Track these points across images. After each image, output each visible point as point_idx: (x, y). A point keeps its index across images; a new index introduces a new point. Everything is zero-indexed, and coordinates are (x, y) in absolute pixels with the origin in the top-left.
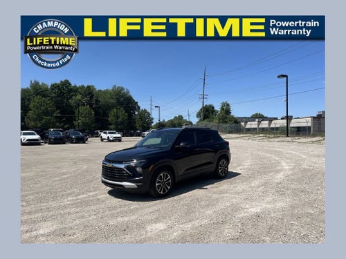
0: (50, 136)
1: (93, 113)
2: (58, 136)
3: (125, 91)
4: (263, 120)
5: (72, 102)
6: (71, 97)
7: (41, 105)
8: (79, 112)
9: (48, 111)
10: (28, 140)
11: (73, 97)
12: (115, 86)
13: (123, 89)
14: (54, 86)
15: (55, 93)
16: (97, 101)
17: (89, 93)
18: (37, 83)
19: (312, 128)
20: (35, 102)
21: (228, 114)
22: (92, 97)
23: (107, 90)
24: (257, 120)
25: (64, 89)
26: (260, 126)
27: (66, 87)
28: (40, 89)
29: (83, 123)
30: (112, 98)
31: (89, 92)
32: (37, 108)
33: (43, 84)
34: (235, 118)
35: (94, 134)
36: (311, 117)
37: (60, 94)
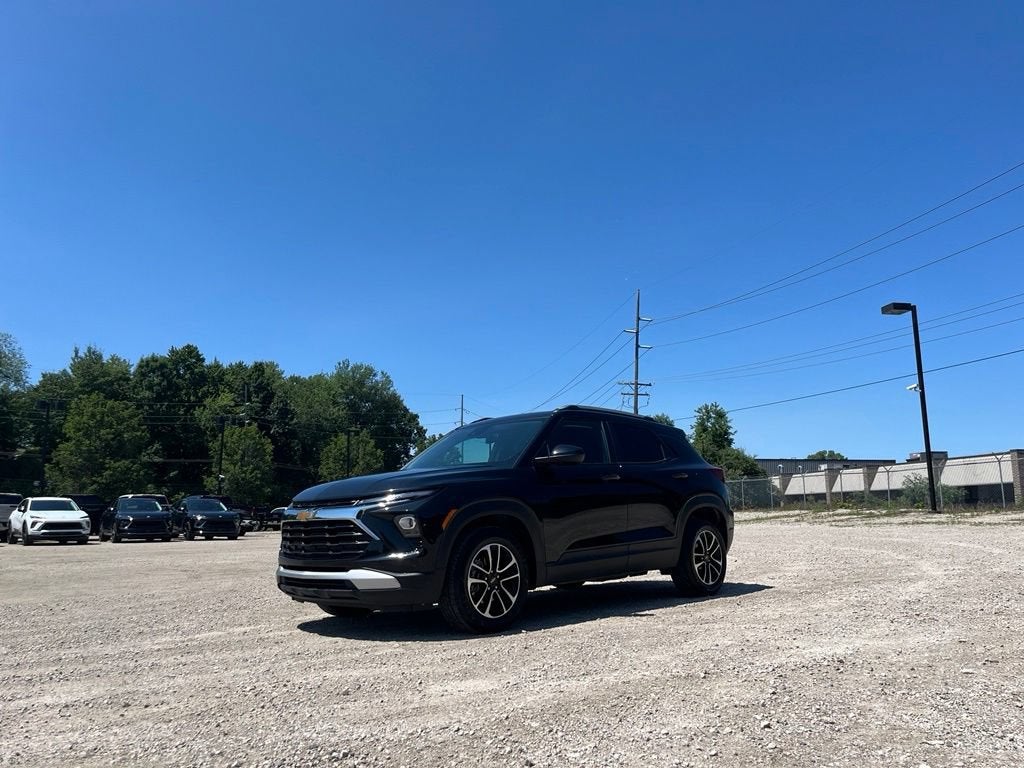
0: (119, 515)
1: (270, 448)
2: (148, 514)
3: (378, 378)
4: (847, 467)
5: (203, 416)
6: (200, 402)
7: (101, 424)
8: (223, 445)
9: (122, 444)
10: (47, 526)
11: (207, 401)
12: (346, 364)
13: (370, 372)
14: (149, 366)
15: (150, 388)
16: (285, 412)
17: (260, 388)
18: (94, 357)
19: (1018, 491)
20: (81, 414)
21: (721, 446)
22: (269, 398)
23: (320, 378)
24: (824, 467)
25: (179, 376)
26: (836, 488)
27: (188, 368)
28: (105, 374)
29: (235, 481)
30: (335, 403)
31: (259, 382)
32: (87, 435)
33: (115, 359)
34: (746, 459)
35: (271, 517)
36: (1012, 451)
37: (165, 390)
